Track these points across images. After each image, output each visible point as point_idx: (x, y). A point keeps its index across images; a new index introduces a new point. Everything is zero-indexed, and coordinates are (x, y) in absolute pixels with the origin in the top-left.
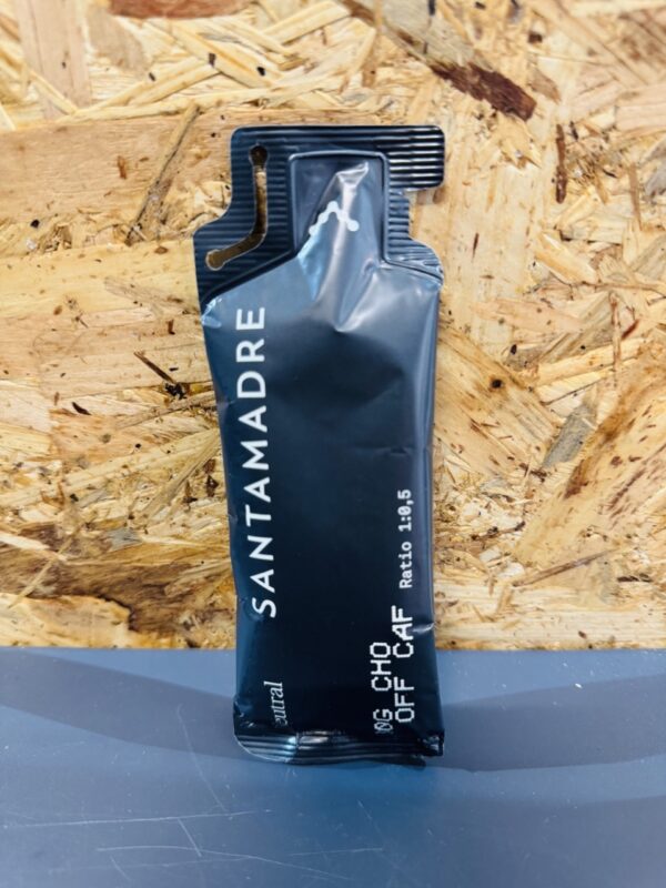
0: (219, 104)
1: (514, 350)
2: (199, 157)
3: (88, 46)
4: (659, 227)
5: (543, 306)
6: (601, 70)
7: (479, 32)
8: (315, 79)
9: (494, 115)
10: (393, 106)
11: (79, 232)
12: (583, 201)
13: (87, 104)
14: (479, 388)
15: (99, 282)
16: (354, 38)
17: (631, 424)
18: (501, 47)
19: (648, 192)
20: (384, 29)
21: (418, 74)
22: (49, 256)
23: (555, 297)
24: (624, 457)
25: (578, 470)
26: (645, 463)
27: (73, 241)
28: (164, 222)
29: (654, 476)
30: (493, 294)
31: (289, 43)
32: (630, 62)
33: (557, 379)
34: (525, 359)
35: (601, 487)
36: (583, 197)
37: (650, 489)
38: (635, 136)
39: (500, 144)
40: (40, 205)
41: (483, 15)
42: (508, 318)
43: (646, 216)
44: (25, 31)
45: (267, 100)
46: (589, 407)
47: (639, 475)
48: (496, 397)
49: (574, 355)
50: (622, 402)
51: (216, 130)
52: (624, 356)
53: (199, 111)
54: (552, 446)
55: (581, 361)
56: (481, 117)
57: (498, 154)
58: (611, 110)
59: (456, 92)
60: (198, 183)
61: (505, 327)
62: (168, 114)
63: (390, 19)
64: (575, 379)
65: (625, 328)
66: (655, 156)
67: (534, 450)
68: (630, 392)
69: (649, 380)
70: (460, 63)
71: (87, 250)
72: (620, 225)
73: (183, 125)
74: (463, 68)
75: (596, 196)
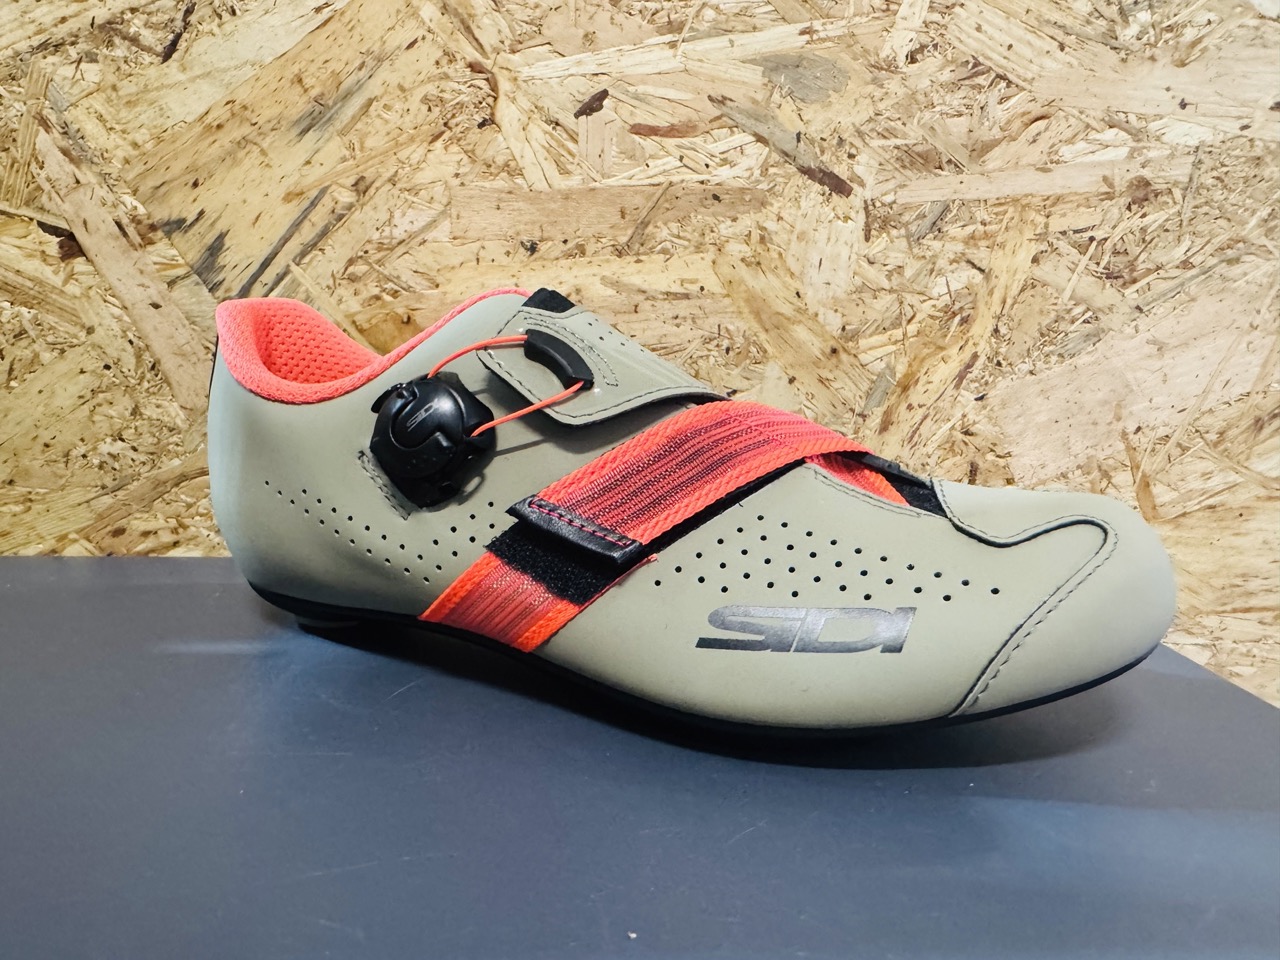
0: (682, 181)
1: (844, 329)
2: (668, 209)
3: (614, 148)
4: (924, 257)
5: (860, 302)
6: (886, 173)
7: (823, 152)
8: (736, 171)
9: (830, 194)
10: (777, 187)
11: (590, 248)
12: (880, 243)
13: (609, 177)
14: (823, 353)
15: (597, 279)
16: (756, 153)
17: (917, 381)
18: (834, 158)
19: (916, 237)
20: (773, 148)
21: (791, 171)
22: (570, 261)
23: (867, 297)
24: (915, 405)
25: (888, 414)
26: (928, 409)
27: (587, 253)
28: (642, 245)
29: (934, 419)
30: (831, 294)
31: (723, 153)
32: (901, 169)
33: (870, 349)
34: (850, 335)
35: (901, 425)
36: (880, 239)
37: (934, 427)
38: (907, 208)
39: (834, 209)
40: (570, 230)
41: (825, 144)
42: (840, 309)
43: (915, 250)
44: (581, 138)
45: (709, 181)
46: (892, 370)
47: (925, 417)
48: (834, 360)
49: (880, 333)
50: (910, 365)
51: (679, 195)
52: (909, 335)
53: (671, 184)
54: (868, 395)
55: (883, 338)
56: (823, 195)
57: (833, 215)
58: (893, 193)
59: (810, 181)
60: (665, 224)
61: (839, 315)
62: (654, 185)
63: (776, 143)
64: (881, 349)
65: (909, 317)
66: (917, 218)
67: (858, 398)
68: (915, 359)
69: (926, 351)
70: (813, 167)
71: (594, 259)
72: (900, 255)
73: (661, 192)
74: (814, 170)
75: (886, 238)
